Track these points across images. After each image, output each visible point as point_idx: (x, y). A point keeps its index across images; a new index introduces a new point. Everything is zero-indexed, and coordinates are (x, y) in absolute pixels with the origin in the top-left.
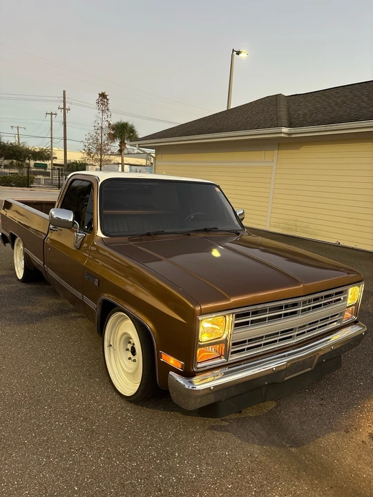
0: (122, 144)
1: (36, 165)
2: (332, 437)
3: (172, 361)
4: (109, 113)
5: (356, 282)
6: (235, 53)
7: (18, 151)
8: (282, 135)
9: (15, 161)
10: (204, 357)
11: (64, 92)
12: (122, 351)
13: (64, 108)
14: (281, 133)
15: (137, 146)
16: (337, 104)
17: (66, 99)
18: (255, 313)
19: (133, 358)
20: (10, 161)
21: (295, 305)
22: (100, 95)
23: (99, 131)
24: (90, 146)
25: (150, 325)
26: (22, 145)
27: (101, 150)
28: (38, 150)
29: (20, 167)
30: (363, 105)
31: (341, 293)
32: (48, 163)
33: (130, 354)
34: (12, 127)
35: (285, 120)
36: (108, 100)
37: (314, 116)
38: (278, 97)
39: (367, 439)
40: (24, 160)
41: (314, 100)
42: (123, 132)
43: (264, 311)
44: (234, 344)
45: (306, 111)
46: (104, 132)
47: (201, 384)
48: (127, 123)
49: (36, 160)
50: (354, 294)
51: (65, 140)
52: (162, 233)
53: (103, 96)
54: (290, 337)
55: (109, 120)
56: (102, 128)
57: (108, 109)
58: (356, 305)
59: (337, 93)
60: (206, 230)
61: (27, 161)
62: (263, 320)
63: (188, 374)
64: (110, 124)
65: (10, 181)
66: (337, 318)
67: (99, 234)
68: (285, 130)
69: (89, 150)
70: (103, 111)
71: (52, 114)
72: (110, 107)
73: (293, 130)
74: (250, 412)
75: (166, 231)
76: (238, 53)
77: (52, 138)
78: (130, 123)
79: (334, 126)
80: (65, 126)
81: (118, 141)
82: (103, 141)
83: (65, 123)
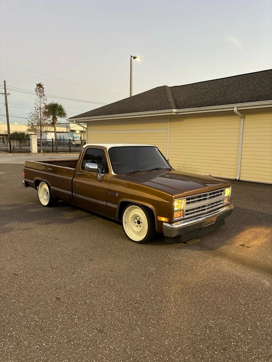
0: (54, 118)
2: (225, 247)
3: (163, 219)
4: (45, 98)
5: (228, 187)
6: (132, 58)
8: (173, 114)
10: (177, 216)
11: (5, 82)
12: (133, 224)
13: (5, 93)
14: (172, 112)
15: (75, 121)
16: (202, 94)
17: (7, 87)
18: (192, 198)
19: (139, 225)
21: (206, 195)
22: (38, 85)
23: (39, 111)
24: (33, 121)
25: (151, 206)
27: (41, 123)
30: (217, 95)
31: (222, 191)
33: (137, 224)
35: (173, 105)
36: (43, 88)
37: (190, 101)
38: (164, 87)
39: (238, 246)
41: (188, 90)
42: (55, 110)
43: (195, 198)
44: (186, 211)
45: (185, 98)
46: (42, 111)
47: (176, 226)
48: (57, 104)
50: (228, 192)
51: (7, 116)
52: (139, 171)
53: (40, 86)
54: (204, 209)
55: (45, 102)
56: (40, 108)
57: (44, 95)
58: (228, 197)
59: (201, 86)
60: (156, 169)
62: (195, 201)
63: (171, 222)
64: (46, 105)
66: (221, 202)
67: (113, 173)
68: (174, 110)
69: (32, 124)
70: (40, 96)
72: (45, 93)
73: (179, 110)
74: (191, 243)
75: (140, 170)
76: (135, 58)
78: (59, 104)
79: (203, 108)
80: (7, 106)
81: (51, 117)
82: (42, 117)
83: (6, 104)
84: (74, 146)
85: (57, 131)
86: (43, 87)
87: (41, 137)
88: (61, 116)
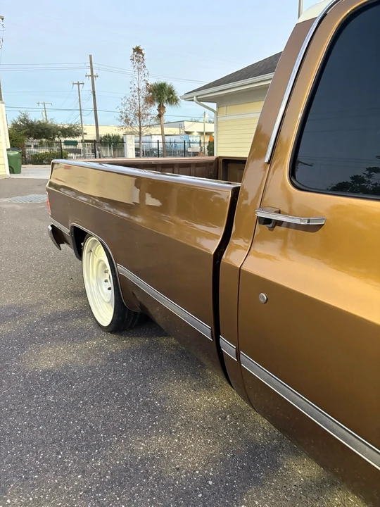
0: (161, 108)
1: (67, 143)
4: (146, 72)
7: (46, 129)
9: (44, 140)
11: (91, 56)
13: (92, 76)
15: (195, 98)
17: (93, 65)
20: (39, 141)
22: (135, 50)
23: (136, 94)
24: (127, 112)
26: (50, 122)
27: (139, 115)
28: (66, 127)
29: (50, 145)
32: (78, 139)
34: (38, 103)
36: (143, 55)
40: (54, 138)
42: (161, 94)
46: (142, 94)
48: (165, 84)
49: (65, 137)
51: (96, 111)
53: (138, 50)
55: (147, 79)
56: (139, 90)
57: (144, 67)
61: (57, 139)
64: (148, 84)
65: (43, 160)
69: (127, 117)
70: (138, 68)
71: (79, 84)
72: (146, 62)
77: (81, 110)
78: (168, 83)
80: (94, 95)
81: (157, 105)
82: (141, 105)
83: (94, 92)
84: (190, 156)
85: (165, 133)
86: (143, 52)
87: (140, 138)
88: (171, 103)
